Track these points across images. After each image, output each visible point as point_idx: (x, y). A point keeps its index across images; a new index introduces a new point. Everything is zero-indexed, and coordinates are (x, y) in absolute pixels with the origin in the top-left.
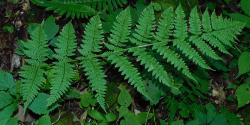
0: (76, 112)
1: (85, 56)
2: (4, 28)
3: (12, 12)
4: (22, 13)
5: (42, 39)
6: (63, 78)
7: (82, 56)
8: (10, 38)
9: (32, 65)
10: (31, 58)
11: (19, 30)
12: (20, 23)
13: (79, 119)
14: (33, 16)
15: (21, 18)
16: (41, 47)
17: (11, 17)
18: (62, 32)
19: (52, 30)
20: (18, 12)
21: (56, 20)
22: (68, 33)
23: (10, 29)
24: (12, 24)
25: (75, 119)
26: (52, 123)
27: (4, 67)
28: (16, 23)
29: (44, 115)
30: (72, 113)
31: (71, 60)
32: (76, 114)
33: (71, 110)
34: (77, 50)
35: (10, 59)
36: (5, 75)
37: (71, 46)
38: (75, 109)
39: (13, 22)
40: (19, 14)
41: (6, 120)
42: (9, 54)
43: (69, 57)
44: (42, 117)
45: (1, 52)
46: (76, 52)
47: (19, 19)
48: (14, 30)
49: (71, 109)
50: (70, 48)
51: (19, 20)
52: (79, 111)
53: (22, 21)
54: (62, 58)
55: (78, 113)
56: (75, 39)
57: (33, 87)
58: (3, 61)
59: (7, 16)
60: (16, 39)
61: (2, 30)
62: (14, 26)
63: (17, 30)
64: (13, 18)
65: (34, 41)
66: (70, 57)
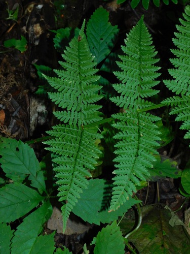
0: (174, 204)
1: (180, 95)
2: (7, 44)
3: (20, 7)
4: (40, 6)
5: (84, 65)
6: (138, 149)
7: (174, 94)
8: (21, 64)
9: (70, 123)
10: (66, 109)
11: (37, 43)
12: (38, 28)
13: (183, 218)
14: (62, 10)
15: (38, 17)
16: (84, 83)
17: (18, 19)
18: (125, 45)
19: (104, 39)
20: (32, 6)
21: (112, 13)
22: (140, 45)
23: (20, 45)
24: (23, 33)
25: (175, 221)
26: (124, 236)
27: (16, 124)
28: (30, 29)
29: (106, 224)
30: (166, 207)
31: (151, 106)
32: (173, 209)
33: (163, 201)
34: (162, 83)
35: (26, 107)
36: (17, 149)
37: (148, 74)
38: (170, 196)
39: (24, 28)
40: (35, 9)
41: (31, 243)
42: (24, 98)
43: (145, 99)
44: (103, 229)
45: (6, 96)
46: (161, 87)
47: (35, 20)
48: (28, 44)
49: (164, 197)
50: (146, 79)
51: (36, 23)
52: (181, 202)
53: (42, 25)
54: (132, 104)
55: (178, 205)
56: (156, 57)
57: (76, 173)
58: (13, 112)
59: (10, 17)
60: (33, 63)
61: (4, 49)
62: (26, 36)
63: (33, 45)
64: (23, 20)
65: (68, 73)
66: (149, 99)
